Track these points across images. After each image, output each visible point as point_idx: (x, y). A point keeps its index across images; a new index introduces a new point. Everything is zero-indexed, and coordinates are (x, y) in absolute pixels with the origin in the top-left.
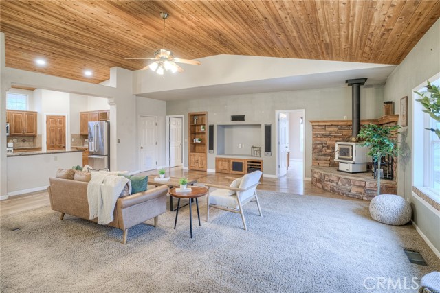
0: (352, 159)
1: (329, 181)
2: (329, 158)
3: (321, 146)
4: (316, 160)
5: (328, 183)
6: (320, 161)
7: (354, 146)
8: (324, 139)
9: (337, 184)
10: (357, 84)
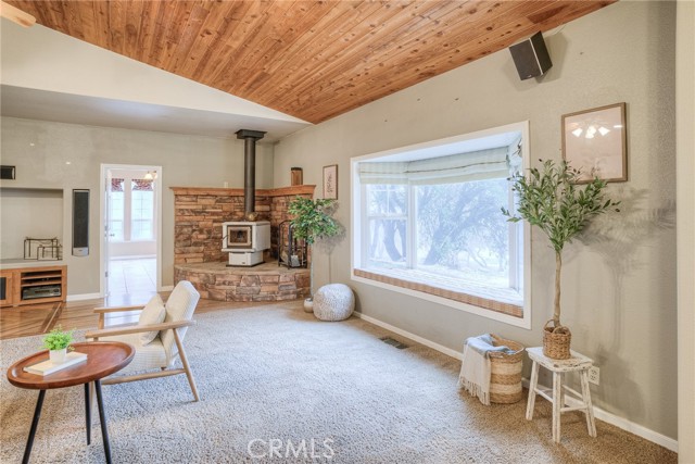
0: (250, 247)
1: (224, 283)
2: (202, 248)
3: (190, 229)
4: (181, 254)
5: (222, 287)
6: (189, 256)
7: (254, 228)
8: (195, 218)
9: (238, 285)
10: (250, 137)
